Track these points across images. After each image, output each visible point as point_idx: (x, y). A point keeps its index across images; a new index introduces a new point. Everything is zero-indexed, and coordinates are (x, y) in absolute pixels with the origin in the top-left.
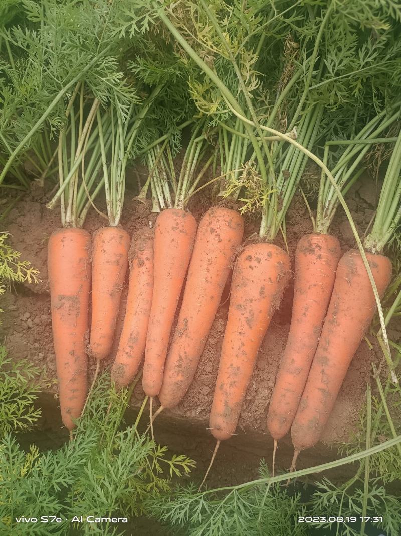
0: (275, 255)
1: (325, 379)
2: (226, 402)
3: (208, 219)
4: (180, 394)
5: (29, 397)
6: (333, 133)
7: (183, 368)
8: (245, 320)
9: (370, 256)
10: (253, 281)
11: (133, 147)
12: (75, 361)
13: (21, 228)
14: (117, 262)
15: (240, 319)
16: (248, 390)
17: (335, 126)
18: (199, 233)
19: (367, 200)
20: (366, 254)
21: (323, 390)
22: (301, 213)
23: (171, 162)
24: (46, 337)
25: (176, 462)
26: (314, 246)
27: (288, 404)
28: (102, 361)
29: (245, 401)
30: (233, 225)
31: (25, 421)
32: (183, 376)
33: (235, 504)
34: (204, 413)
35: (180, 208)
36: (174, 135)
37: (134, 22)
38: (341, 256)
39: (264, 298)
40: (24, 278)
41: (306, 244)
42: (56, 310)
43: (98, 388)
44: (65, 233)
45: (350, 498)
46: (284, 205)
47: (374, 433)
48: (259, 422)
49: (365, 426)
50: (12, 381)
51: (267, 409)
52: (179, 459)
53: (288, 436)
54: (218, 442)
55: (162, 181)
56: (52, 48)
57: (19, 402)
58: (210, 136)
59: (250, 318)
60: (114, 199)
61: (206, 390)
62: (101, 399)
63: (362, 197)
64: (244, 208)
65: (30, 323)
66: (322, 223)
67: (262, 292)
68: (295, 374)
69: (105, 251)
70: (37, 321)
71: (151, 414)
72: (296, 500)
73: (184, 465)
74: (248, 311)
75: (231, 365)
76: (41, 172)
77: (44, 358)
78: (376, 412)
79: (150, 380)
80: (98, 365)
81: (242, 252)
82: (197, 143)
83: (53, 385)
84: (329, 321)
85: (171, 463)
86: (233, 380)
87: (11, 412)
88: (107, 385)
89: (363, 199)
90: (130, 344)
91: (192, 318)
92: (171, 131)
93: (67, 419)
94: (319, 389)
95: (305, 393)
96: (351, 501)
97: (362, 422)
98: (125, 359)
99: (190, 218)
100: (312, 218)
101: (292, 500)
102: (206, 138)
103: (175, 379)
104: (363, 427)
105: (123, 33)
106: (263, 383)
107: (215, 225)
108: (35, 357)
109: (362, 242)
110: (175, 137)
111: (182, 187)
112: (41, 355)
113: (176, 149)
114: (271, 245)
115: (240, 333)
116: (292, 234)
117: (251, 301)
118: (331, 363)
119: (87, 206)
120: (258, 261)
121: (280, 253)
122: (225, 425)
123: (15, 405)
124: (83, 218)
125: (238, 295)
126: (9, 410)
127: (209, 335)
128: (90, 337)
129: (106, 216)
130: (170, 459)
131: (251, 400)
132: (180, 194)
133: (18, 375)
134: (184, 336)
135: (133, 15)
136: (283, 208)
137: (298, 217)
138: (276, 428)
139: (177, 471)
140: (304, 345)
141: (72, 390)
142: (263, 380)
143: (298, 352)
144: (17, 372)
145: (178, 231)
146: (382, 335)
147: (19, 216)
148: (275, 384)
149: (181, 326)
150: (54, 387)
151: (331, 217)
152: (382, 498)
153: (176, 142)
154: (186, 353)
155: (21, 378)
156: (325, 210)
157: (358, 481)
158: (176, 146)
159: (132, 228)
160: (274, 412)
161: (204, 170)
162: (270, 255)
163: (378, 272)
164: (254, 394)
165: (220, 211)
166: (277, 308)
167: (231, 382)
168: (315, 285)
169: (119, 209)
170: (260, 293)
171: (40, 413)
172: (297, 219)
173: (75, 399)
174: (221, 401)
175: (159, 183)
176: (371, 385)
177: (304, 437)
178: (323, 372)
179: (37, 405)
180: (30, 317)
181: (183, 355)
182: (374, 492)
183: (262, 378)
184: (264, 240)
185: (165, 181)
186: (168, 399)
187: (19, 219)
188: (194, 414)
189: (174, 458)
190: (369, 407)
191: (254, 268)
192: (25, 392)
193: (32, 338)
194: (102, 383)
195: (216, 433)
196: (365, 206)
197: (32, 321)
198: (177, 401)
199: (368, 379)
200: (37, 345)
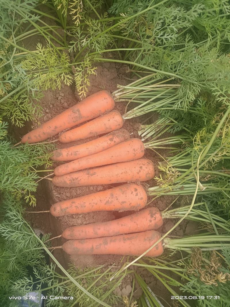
0: (143, 201)
1: (98, 247)
2: (67, 208)
3: (146, 162)
4: (61, 185)
5: (27, 117)
6: (211, 201)
7: (73, 181)
8: (108, 200)
9: (160, 244)
10: (126, 196)
11: (164, 110)
12: (53, 131)
13: (102, 73)
14: (107, 128)
15: (106, 198)
16: (77, 214)
17: (215, 201)
18: (137, 161)
19: (187, 228)
20: (160, 241)
21: (93, 248)
22: (168, 201)
23: (165, 131)
24: (57, 109)
25: (32, 197)
26: (154, 216)
27: (80, 235)
28: (59, 141)
29: (72, 215)
30: (148, 175)
31: (15, 121)
32: (70, 183)
33: (28, 238)
34: (58, 198)
35: (145, 147)
36: (178, 126)
37: (221, 92)
38: (156, 230)
39: (121, 204)
40: (80, 91)
41: (154, 212)
42: (72, 111)
43: (45, 146)
44: (109, 98)
45: (53, 279)
46: (168, 193)
47: (85, 277)
48: (66, 224)
49: (86, 272)
50: (30, 107)
51: (73, 226)
52: (34, 198)
53: (66, 240)
54: (48, 211)
55: (155, 130)
56: (192, 62)
57: (23, 115)
58: (185, 145)
59: (109, 202)
60: (135, 112)
61: (68, 195)
62: (42, 150)
63: (187, 226)
64: (157, 178)
65: (60, 98)
66: (167, 215)
67: (123, 202)
68: (94, 233)
69: (109, 120)
70: (62, 101)
71: (47, 176)
72: (41, 256)
73: (32, 201)
74: (112, 200)
75: (85, 203)
76: (133, 68)
77: (47, 113)
78: (94, 274)
79: (61, 170)
80: (56, 140)
81: (137, 185)
82: (179, 140)
83: (37, 123)
84: (124, 238)
85: (30, 195)
86: (78, 206)
87: (17, 114)
88: (49, 149)
89: (186, 226)
90: (72, 153)
91: (97, 176)
92: (180, 124)
93: (25, 138)
94: (92, 246)
95: (88, 240)
96: (52, 280)
97: (87, 270)
98: (65, 154)
99: (142, 154)
100: (167, 208)
101: (40, 254)
102: (183, 143)
103: (67, 180)
104: (85, 271)
105: (214, 89)
106: (83, 219)
107: (144, 167)
108: (45, 108)
109: (166, 237)
110: (177, 127)
111: (155, 143)
112: (48, 111)
113: (172, 131)
114: (146, 197)
115: (101, 201)
116: (156, 201)
117: (117, 199)
118: (106, 246)
119: (127, 100)
120: (137, 195)
121: (145, 203)
122: (58, 212)
123: (20, 114)
124: (120, 101)
125: (117, 191)
126: (17, 113)
127: (93, 186)
128: (67, 131)
129: (125, 112)
130: (31, 195)
131: (73, 217)
132: (151, 144)
133: (34, 109)
134: (88, 176)
135: (224, 90)
136: (166, 194)
137: (165, 201)
138: (67, 234)
139: (28, 200)
140: (109, 231)
141: (39, 135)
142: (85, 218)
143: (104, 229)
144: (35, 108)
145: (134, 152)
146: (127, 265)
147: (107, 69)
148: (86, 224)
149: (91, 171)
150: (36, 124)
151: (171, 217)
152: (60, 291)
153: (175, 129)
154: (81, 180)
155: (34, 111)
156: (174, 213)
157: (62, 279)
158: (173, 130)
159: (126, 125)
160: (74, 230)
161: (168, 148)
162: (142, 199)
163: (155, 251)
164: (77, 217)
165: (152, 167)
166: (119, 211)
167: (77, 206)
168: (137, 224)
169: (132, 117)
170: (122, 202)
171: (22, 126)
172: (164, 201)
173: (36, 138)
174: (67, 205)
175: (153, 129)
176: (105, 266)
177: (69, 248)
178: (101, 244)
179: (26, 123)
180: (62, 96)
181: (79, 179)
182: (60, 288)
183: (85, 217)
184: (147, 191)
185: (155, 131)
186: (57, 181)
187: (106, 70)
188: (55, 194)
189: (33, 196)
190: (95, 270)
191: (132, 195)
192: (28, 114)
193: (53, 102)
194: (49, 146)
195: (52, 209)
196: (184, 228)
197: (61, 98)
198: (58, 185)
199: (106, 264)
200: (51, 106)
